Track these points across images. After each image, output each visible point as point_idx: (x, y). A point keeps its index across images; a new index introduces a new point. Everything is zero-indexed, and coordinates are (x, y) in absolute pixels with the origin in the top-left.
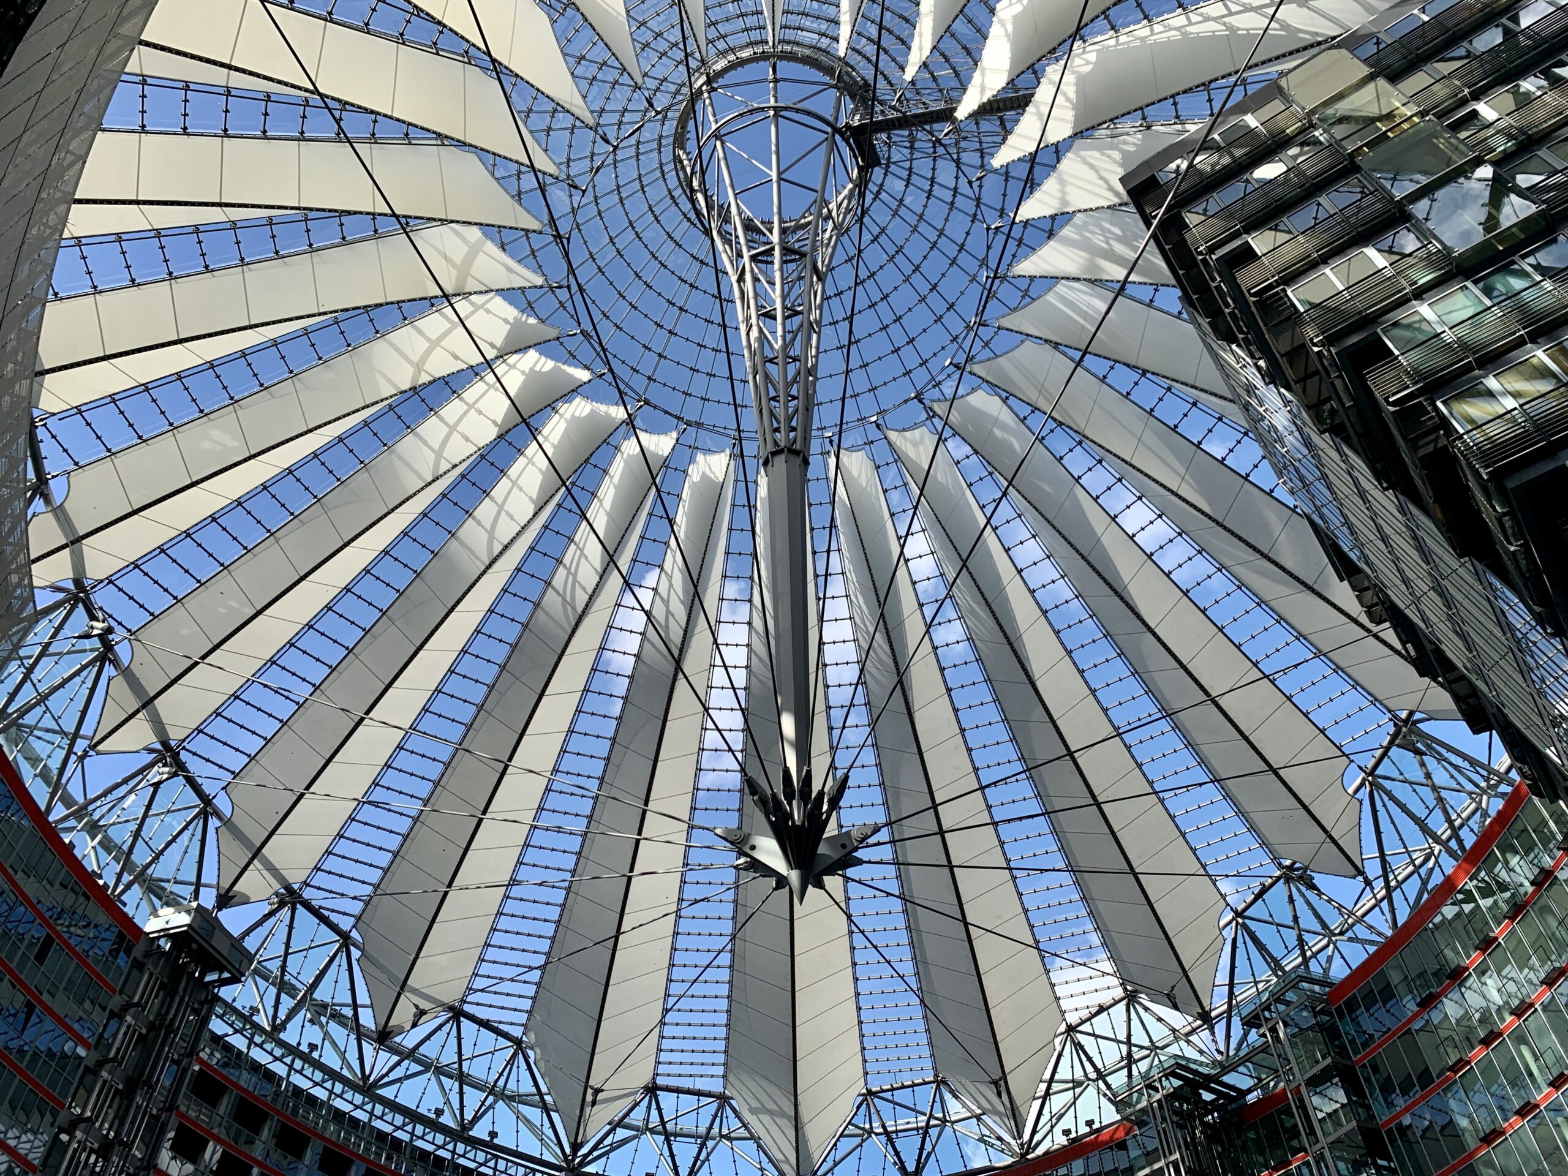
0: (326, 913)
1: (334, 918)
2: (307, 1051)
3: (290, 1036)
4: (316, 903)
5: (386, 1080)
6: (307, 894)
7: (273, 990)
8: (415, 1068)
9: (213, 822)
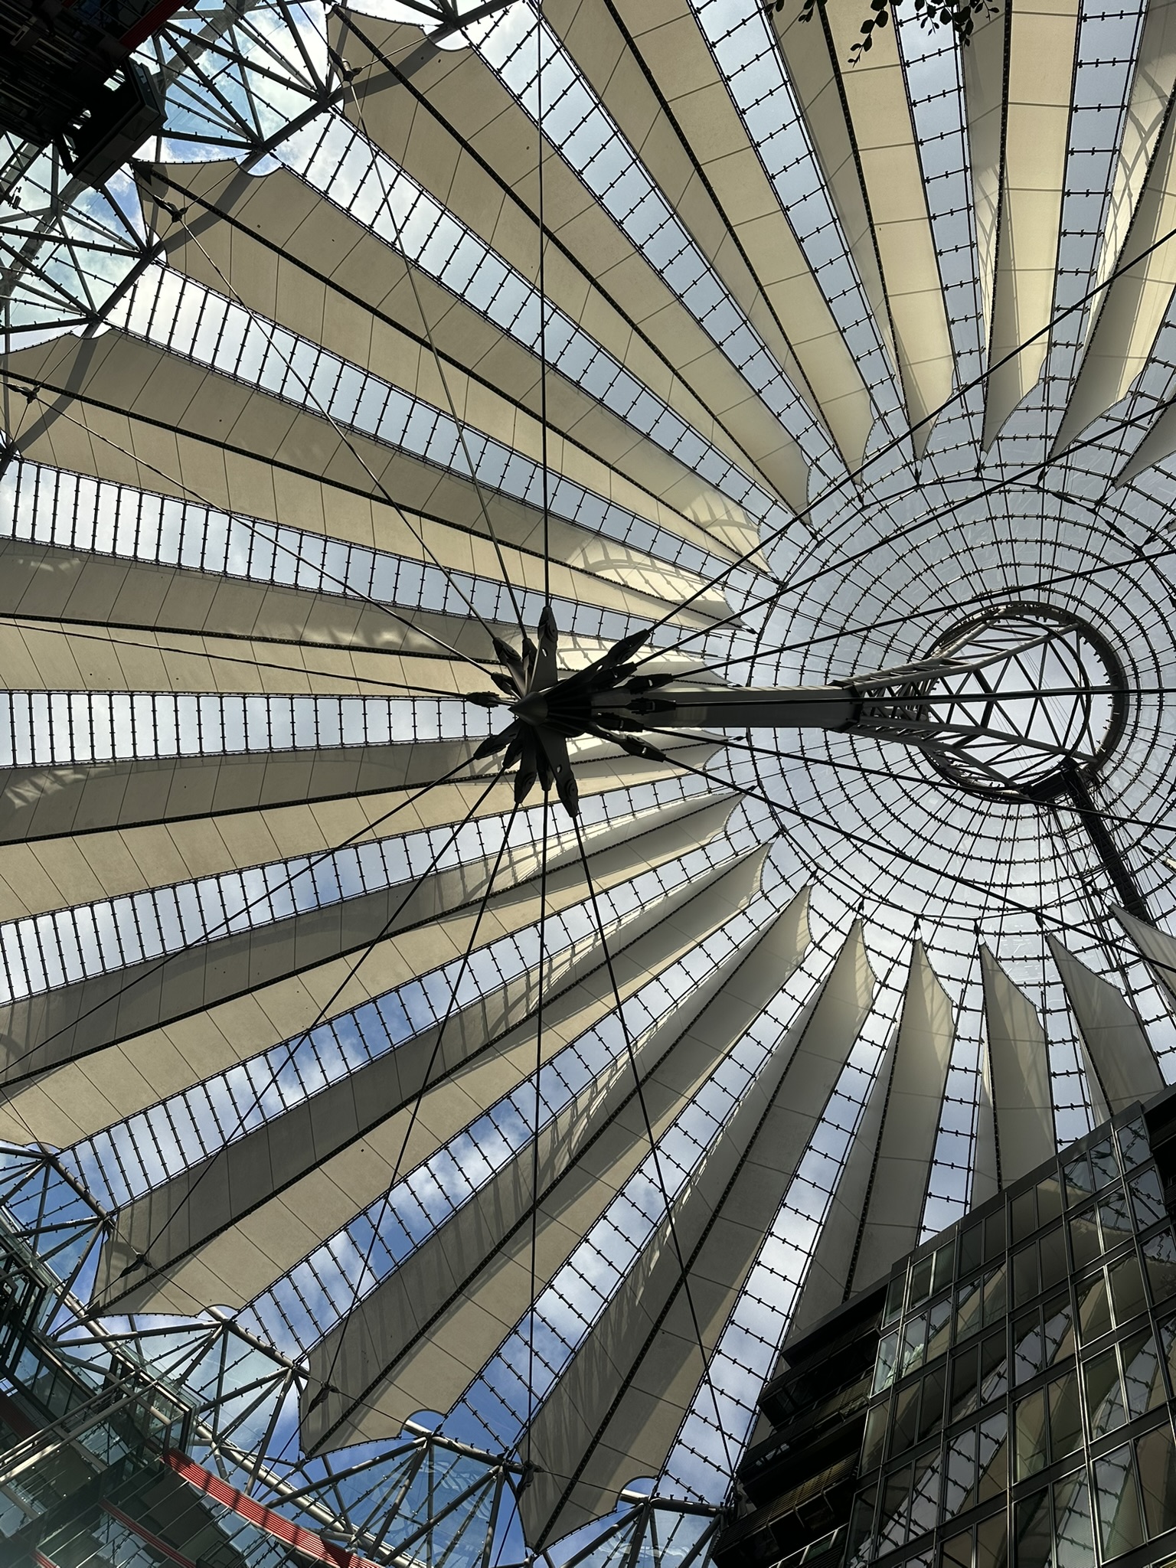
0: (129, 293)
1: (123, 304)
4: (140, 280)
6: (153, 270)
9: (241, 155)
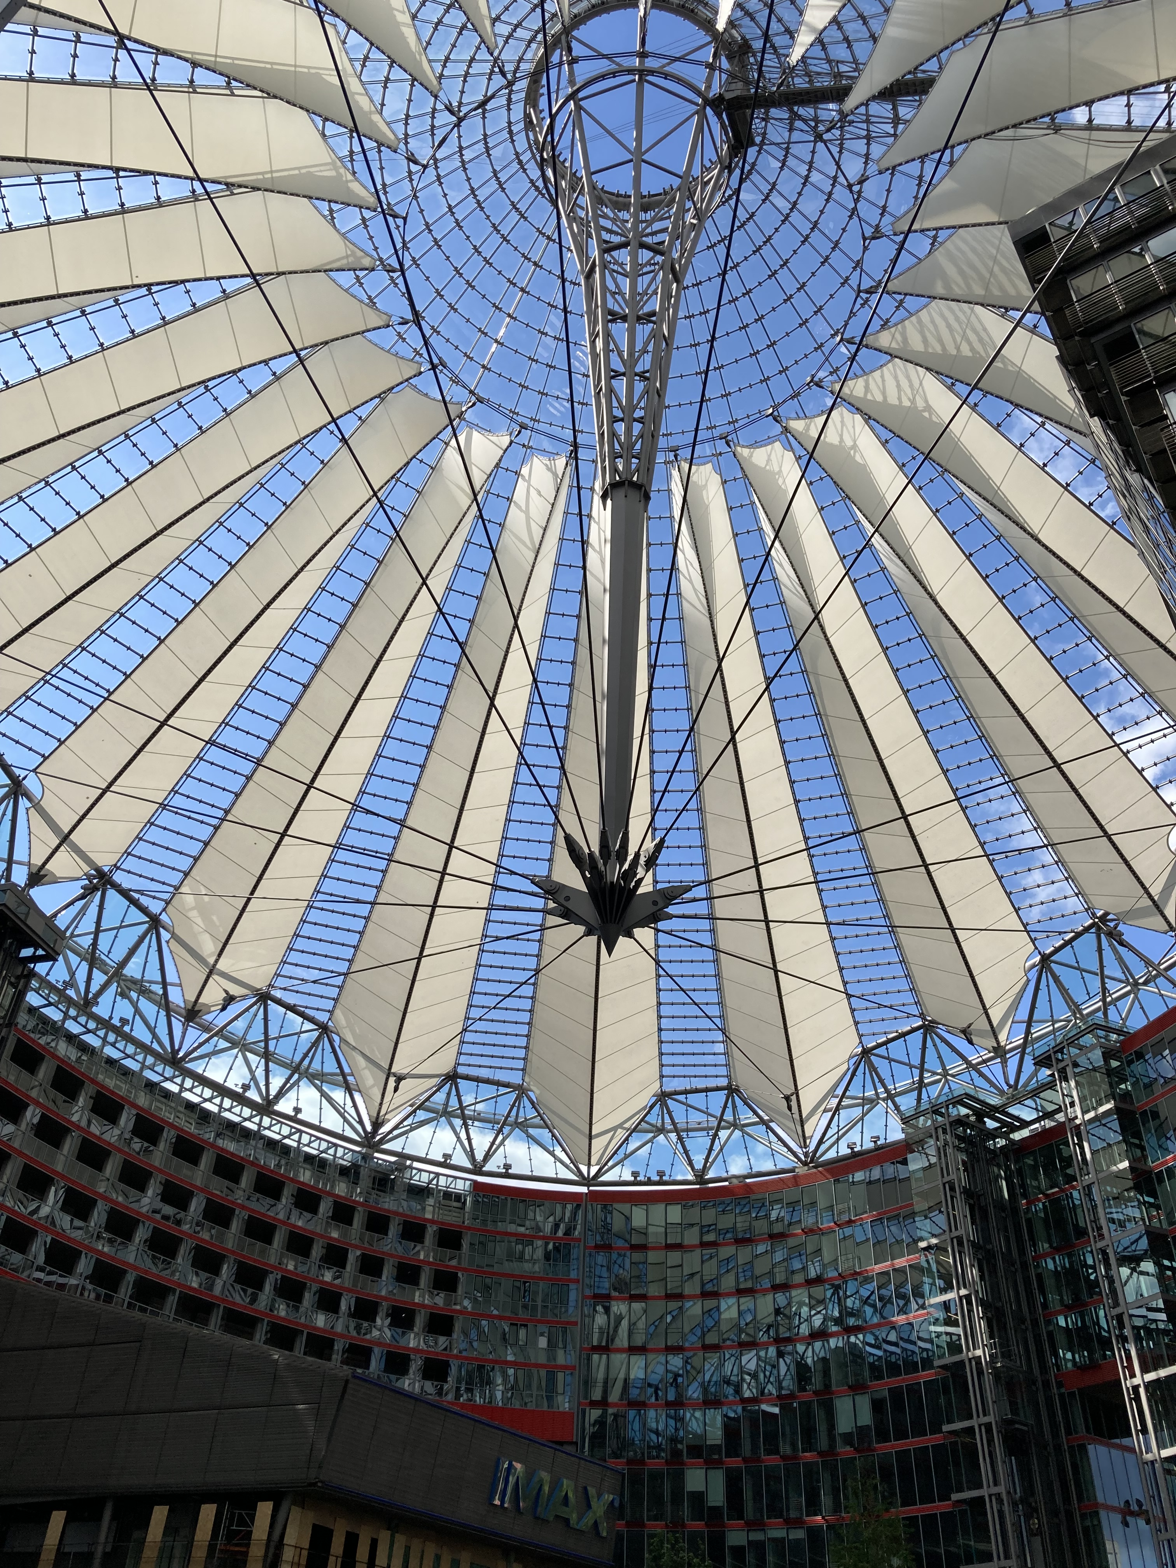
0: (136, 896)
1: (144, 901)
2: (119, 1025)
3: (102, 1009)
4: (125, 885)
5: (195, 1054)
6: (119, 877)
7: (85, 966)
8: (223, 1044)
9: (23, 803)
